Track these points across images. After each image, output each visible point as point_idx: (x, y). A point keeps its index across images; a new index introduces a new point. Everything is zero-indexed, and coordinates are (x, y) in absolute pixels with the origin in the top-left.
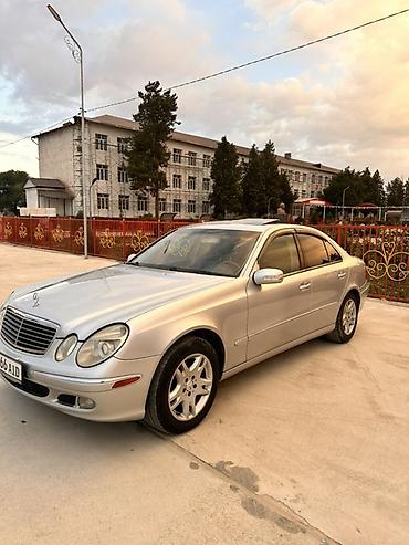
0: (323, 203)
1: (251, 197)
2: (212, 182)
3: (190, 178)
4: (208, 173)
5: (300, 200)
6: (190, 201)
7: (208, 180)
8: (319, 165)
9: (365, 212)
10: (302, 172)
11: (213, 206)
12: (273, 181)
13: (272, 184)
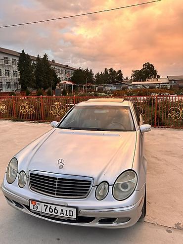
0: (71, 83)
1: (40, 80)
2: (19, 73)
3: (6, 70)
4: (16, 68)
5: (62, 82)
6: (7, 83)
7: (16, 72)
8: (67, 66)
9: (88, 87)
10: (61, 69)
11: (20, 85)
12: (49, 73)
13: (48, 74)
